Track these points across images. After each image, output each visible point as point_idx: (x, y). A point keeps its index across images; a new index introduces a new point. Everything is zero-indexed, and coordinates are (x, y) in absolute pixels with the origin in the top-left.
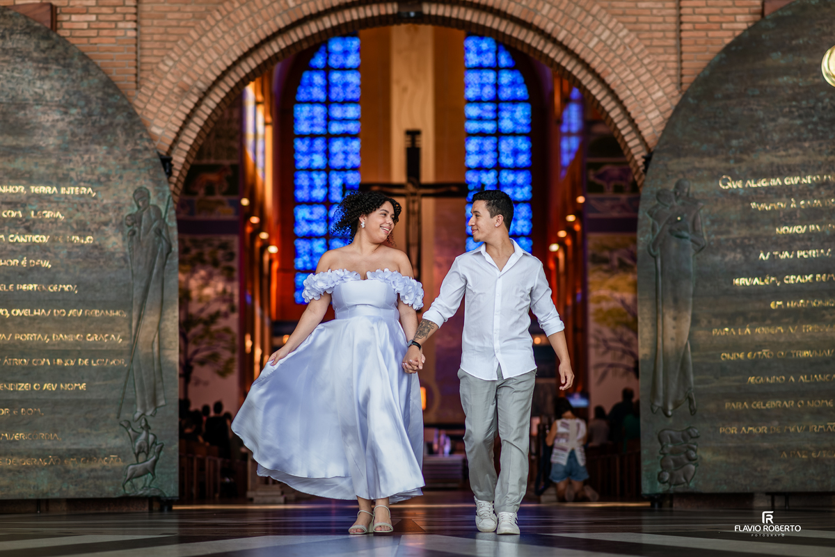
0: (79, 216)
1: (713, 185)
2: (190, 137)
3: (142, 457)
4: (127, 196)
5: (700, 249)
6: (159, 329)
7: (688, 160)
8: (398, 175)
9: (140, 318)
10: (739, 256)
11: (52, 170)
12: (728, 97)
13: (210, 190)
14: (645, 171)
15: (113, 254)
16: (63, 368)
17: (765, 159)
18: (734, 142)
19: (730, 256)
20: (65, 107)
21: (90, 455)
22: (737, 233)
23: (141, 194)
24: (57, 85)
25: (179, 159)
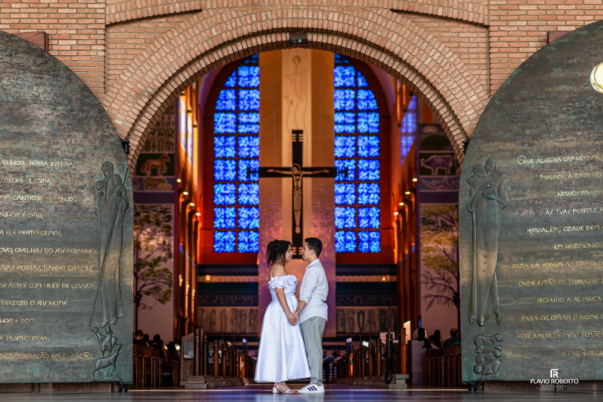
0: (63, 182)
1: (514, 161)
2: (142, 126)
3: (107, 353)
4: (97, 168)
5: (504, 207)
6: (119, 262)
7: (495, 144)
8: (287, 160)
9: (106, 254)
10: (531, 212)
11: (44, 150)
12: (523, 100)
14: (464, 152)
15: (87, 209)
16: (51, 290)
17: (550, 143)
18: (528, 132)
19: (525, 212)
20: (54, 105)
21: (69, 352)
22: (529, 196)
23: (107, 167)
24: (49, 89)
25: (134, 142)
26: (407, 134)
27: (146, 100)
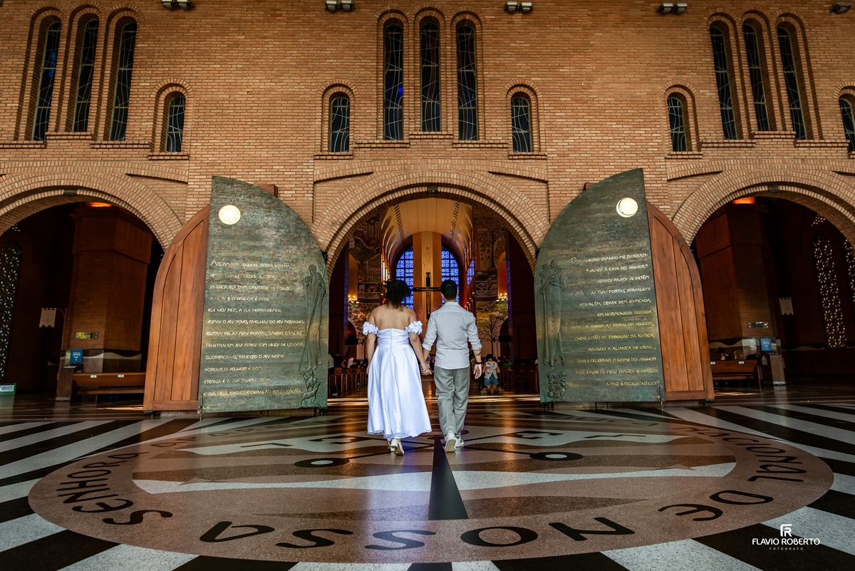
0: (283, 277)
1: (569, 261)
2: (336, 244)
3: (310, 388)
4: (306, 268)
5: (563, 290)
6: (319, 328)
7: (556, 251)
8: (424, 284)
9: (310, 324)
10: (582, 293)
11: (271, 257)
12: (573, 223)
13: (372, 291)
15: (299, 295)
16: (273, 347)
17: (592, 249)
18: (577, 243)
19: (578, 293)
20: (278, 229)
21: (285, 388)
22: (580, 282)
23: (312, 268)
24: (275, 219)
25: (331, 254)
26: (469, 276)
27: (338, 227)
